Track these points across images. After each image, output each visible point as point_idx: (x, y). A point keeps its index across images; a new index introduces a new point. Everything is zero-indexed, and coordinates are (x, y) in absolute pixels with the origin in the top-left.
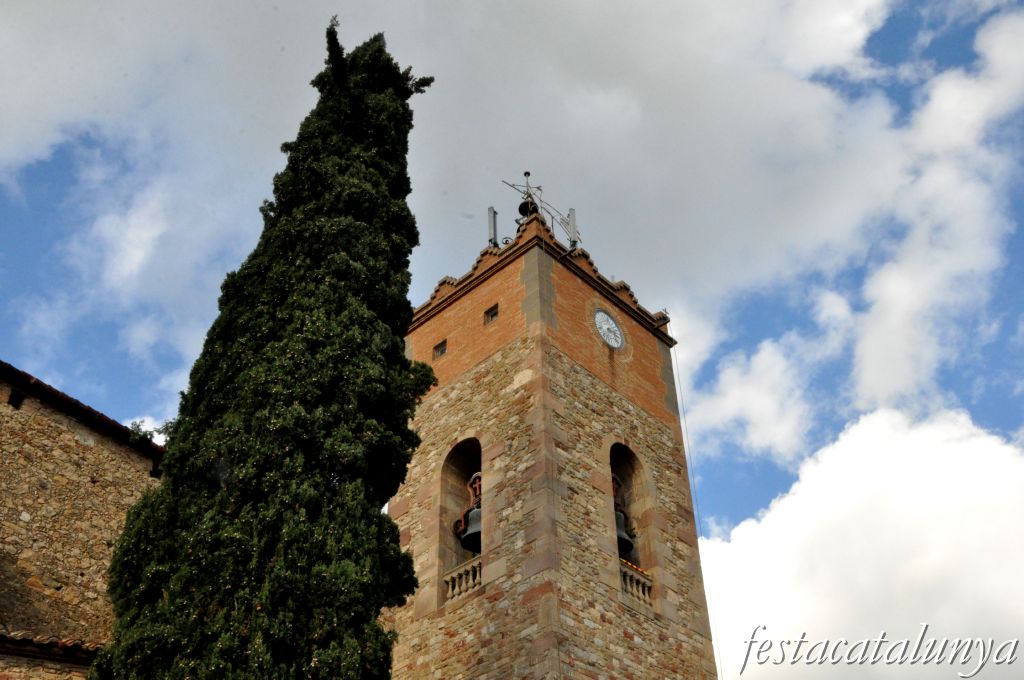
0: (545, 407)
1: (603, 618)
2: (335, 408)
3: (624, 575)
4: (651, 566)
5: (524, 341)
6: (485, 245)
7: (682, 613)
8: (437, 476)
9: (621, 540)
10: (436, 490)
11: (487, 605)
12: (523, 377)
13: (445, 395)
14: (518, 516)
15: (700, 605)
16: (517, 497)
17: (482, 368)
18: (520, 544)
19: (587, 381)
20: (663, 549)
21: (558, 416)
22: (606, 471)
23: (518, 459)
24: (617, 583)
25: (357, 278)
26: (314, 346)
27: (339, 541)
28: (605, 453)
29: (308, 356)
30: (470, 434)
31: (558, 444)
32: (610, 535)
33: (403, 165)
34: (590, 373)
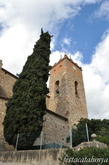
0: (67, 76)
1: (73, 101)
2: (39, 70)
3: (76, 96)
4: (79, 95)
5: (64, 69)
6: (60, 59)
7: (83, 101)
8: (54, 85)
9: (76, 92)
10: (54, 87)
11: (60, 99)
12: (64, 73)
13: (55, 76)
14: (63, 89)
15: (85, 100)
16: (63, 87)
17: (59, 72)
18: (64, 92)
19: (72, 74)
20: (81, 93)
21: (68, 77)
22: (74, 84)
23: (64, 82)
24: (75, 97)
25: (43, 56)
26: (37, 63)
27: (39, 85)
28: (74, 82)
29: (36, 64)
30: (58, 80)
31: (68, 81)
32: (74, 91)
33: (50, 45)
34: (72, 73)
